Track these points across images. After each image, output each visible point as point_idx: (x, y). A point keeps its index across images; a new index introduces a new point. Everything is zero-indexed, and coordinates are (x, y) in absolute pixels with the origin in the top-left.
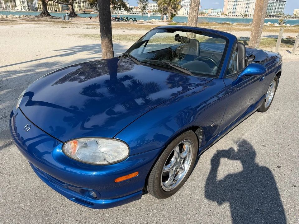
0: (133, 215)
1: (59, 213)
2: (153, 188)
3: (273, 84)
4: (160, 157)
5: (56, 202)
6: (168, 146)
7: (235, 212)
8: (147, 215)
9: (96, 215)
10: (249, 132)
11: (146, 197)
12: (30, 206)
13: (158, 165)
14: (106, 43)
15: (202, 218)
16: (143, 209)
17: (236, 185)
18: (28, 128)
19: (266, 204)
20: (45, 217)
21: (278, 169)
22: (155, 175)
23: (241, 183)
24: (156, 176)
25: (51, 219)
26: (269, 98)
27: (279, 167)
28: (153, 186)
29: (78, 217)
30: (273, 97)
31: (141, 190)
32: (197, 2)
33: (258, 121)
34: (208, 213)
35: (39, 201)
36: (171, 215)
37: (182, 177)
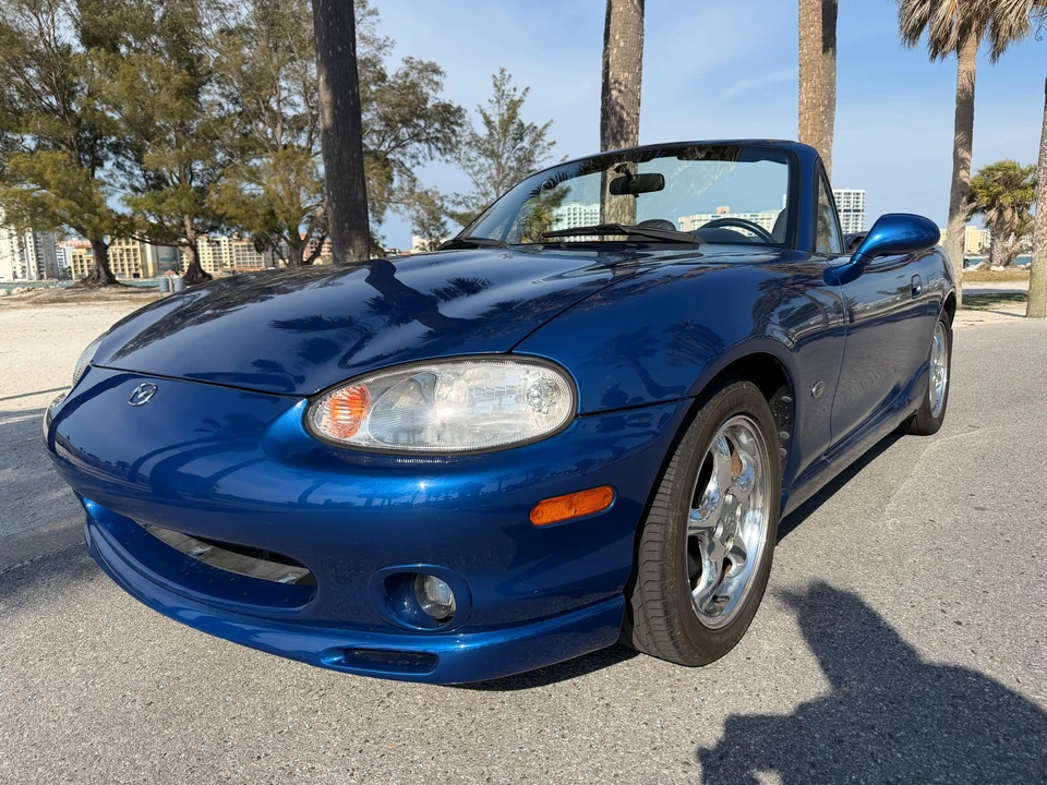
1: (266, 755)
2: (663, 588)
3: (938, 339)
4: (678, 452)
5: (243, 721)
6: (699, 414)
9: (431, 747)
10: (908, 481)
12: (128, 743)
13: (675, 484)
15: (868, 712)
16: (620, 709)
18: (146, 395)
20: (205, 773)
22: (666, 525)
24: (671, 530)
25: (234, 776)
26: (938, 383)
28: (663, 577)
29: (353, 759)
30: (945, 381)
31: (619, 594)
33: (924, 454)
34: (886, 696)
35: (167, 725)
37: (742, 586)
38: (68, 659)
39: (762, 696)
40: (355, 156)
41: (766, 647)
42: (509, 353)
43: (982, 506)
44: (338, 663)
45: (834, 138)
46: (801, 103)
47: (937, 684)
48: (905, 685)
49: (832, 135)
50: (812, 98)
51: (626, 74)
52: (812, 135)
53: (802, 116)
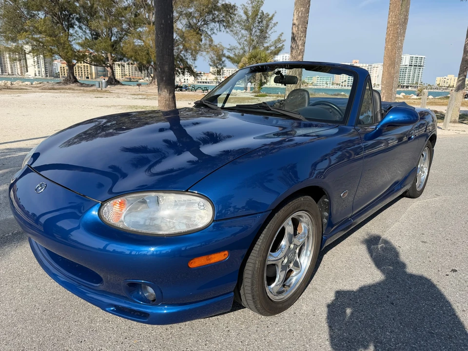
1: (85, 341)
2: (252, 289)
3: (426, 153)
4: (264, 232)
5: (79, 323)
6: (276, 215)
7: (394, 337)
8: (241, 342)
9: (151, 344)
10: (396, 224)
11: (238, 315)
12: (32, 329)
13: (261, 246)
14: (165, 101)
15: (337, 346)
16: (233, 334)
17: (388, 297)
19: (444, 324)
20: (59, 347)
21: (454, 274)
22: (255, 264)
23: (396, 293)
24: (257, 266)
26: (422, 175)
27: (455, 271)
28: (252, 285)
29: (118, 347)
30: (427, 174)
31: (231, 292)
32: (300, 48)
33: (409, 209)
34: (347, 338)
35: (49, 322)
36: (284, 341)
37: (297, 281)
38: (17, 285)
39: (295, 333)
40: (170, 46)
41: (304, 308)
42: (187, 191)
43: (425, 240)
44: (113, 310)
45: (405, 38)
46: (389, 22)
47: (372, 334)
48: (358, 334)
49: (404, 37)
50: (394, 20)
51: (302, 8)
52: (392, 39)
53: (388, 29)
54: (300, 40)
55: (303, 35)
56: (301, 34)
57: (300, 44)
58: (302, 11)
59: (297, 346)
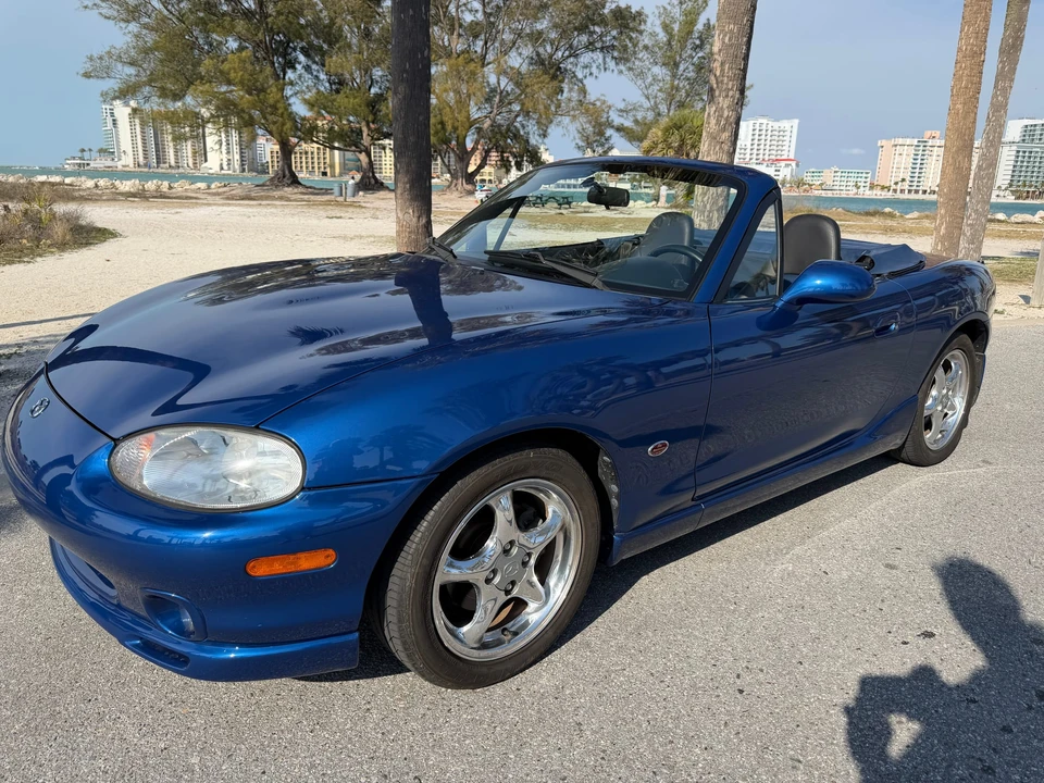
0: (334, 729)
1: (96, 699)
3: (958, 365)
4: (428, 517)
7: (705, 760)
8: (383, 734)
15: (574, 763)
16: (375, 715)
17: (738, 676)
19: (837, 745)
20: (47, 705)
21: (922, 642)
23: (762, 671)
27: (930, 635)
28: (400, 621)
31: (355, 631)
33: (896, 491)
34: (604, 751)
36: (467, 742)
37: (537, 623)
39: (498, 729)
41: (543, 681)
42: (258, 428)
44: (136, 646)
46: (960, 50)
47: (661, 749)
48: (631, 744)
50: (972, 45)
53: (958, 65)
54: (727, 96)
55: (733, 85)
56: (727, 84)
57: (725, 106)
58: (731, 31)
59: (489, 755)
